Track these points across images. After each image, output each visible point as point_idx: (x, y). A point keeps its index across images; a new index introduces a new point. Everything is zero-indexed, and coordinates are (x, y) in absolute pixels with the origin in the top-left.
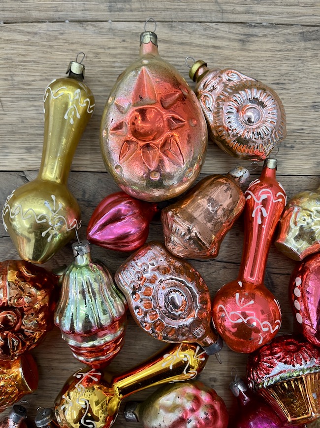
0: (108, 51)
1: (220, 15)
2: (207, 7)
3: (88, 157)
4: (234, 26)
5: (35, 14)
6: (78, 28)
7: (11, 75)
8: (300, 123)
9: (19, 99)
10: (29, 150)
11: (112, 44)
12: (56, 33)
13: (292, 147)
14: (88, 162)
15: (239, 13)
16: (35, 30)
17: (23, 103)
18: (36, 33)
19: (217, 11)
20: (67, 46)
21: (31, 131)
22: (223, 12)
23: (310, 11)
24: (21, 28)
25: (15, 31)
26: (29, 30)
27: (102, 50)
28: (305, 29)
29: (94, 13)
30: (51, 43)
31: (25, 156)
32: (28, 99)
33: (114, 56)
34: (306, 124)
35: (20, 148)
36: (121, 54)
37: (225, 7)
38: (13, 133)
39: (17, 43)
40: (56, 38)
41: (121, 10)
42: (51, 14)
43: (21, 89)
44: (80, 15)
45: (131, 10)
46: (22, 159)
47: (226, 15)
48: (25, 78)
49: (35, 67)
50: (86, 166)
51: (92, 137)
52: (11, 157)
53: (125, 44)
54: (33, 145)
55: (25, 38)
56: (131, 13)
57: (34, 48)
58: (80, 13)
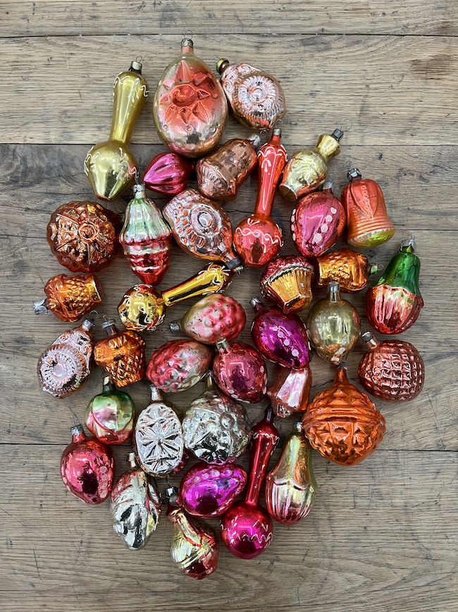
0: (159, 56)
1: (241, 29)
2: (232, 23)
3: (143, 133)
4: (251, 36)
5: (106, 29)
6: (137, 39)
7: (87, 74)
8: (302, 107)
9: (93, 91)
10: (99, 128)
11: (162, 51)
12: (121, 43)
13: (296, 124)
14: (144, 137)
15: (255, 27)
16: (105, 41)
17: (96, 94)
18: (106, 43)
19: (238, 26)
20: (128, 53)
21: (101, 115)
22: (243, 26)
23: (308, 23)
24: (95, 39)
25: (90, 41)
26: (101, 41)
27: (155, 55)
28: (305, 37)
29: (148, 29)
30: (117, 51)
31: (97, 133)
32: (99, 91)
33: (163, 59)
34: (306, 107)
35: (93, 127)
36: (168, 58)
37: (244, 23)
38: (88, 116)
39: (92, 50)
40: (121, 47)
41: (168, 26)
42: (117, 29)
43: (94, 84)
44: (138, 30)
45: (176, 26)
46: (95, 135)
47: (245, 29)
48: (97, 76)
49: (104, 67)
50: (142, 140)
51: (147, 118)
52: (87, 133)
53: (171, 51)
54: (102, 125)
55: (98, 47)
56: (175, 28)
57: (105, 54)
58: (138, 28)
